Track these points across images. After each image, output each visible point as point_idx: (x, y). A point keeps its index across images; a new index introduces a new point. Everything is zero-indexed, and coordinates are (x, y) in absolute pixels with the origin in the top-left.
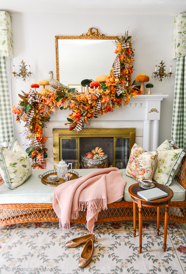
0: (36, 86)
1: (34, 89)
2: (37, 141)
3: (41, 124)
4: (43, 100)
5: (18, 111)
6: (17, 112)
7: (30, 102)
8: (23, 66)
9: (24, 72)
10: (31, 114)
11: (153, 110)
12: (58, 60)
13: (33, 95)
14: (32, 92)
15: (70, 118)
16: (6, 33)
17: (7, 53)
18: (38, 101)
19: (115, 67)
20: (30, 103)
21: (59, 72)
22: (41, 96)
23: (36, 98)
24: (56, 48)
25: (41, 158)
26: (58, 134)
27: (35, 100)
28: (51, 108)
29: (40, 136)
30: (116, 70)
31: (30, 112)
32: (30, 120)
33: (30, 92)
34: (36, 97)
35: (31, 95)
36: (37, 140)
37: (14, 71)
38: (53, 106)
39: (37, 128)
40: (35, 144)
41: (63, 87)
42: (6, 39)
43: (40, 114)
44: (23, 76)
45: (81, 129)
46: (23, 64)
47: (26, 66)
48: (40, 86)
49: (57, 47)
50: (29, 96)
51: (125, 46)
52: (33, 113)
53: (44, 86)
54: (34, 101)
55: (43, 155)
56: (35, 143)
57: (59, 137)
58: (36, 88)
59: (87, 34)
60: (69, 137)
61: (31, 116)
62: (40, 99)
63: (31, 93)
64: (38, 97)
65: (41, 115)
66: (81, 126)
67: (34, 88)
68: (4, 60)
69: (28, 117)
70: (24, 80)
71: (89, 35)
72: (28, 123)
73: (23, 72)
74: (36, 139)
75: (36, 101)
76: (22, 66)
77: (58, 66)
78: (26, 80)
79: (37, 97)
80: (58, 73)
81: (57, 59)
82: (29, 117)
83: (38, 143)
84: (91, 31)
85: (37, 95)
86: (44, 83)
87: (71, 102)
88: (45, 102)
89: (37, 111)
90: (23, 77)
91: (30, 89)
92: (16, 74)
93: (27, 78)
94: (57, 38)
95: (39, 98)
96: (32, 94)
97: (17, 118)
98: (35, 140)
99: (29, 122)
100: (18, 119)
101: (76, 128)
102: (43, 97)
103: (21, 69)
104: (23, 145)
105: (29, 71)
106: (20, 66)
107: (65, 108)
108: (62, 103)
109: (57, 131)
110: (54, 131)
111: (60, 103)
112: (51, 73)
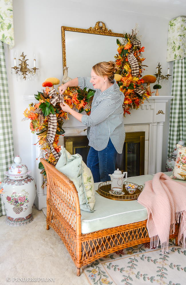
0: (49, 85)
3: (59, 130)
4: (66, 101)
5: (35, 115)
8: (23, 59)
9: (25, 68)
11: (160, 111)
12: (65, 55)
16: (12, 14)
17: (13, 41)
19: (132, 65)
24: (63, 40)
26: (72, 143)
29: (56, 146)
30: (135, 69)
37: (15, 66)
38: (73, 108)
40: (55, 156)
42: (12, 23)
44: (22, 73)
46: (23, 57)
47: (27, 60)
50: (50, 96)
51: (137, 44)
52: (54, 117)
56: (55, 154)
57: (73, 146)
59: (95, 28)
60: (82, 145)
67: (47, 87)
70: (25, 77)
71: (97, 30)
76: (22, 60)
78: (27, 79)
81: (64, 53)
83: (57, 155)
84: (99, 25)
94: (65, 29)
98: (53, 152)
102: (67, 97)
103: (21, 64)
104: (37, 159)
105: (35, 67)
106: (20, 60)
107: (87, 110)
108: (84, 105)
109: (70, 139)
110: (67, 140)
111: (82, 105)
112: (66, 69)
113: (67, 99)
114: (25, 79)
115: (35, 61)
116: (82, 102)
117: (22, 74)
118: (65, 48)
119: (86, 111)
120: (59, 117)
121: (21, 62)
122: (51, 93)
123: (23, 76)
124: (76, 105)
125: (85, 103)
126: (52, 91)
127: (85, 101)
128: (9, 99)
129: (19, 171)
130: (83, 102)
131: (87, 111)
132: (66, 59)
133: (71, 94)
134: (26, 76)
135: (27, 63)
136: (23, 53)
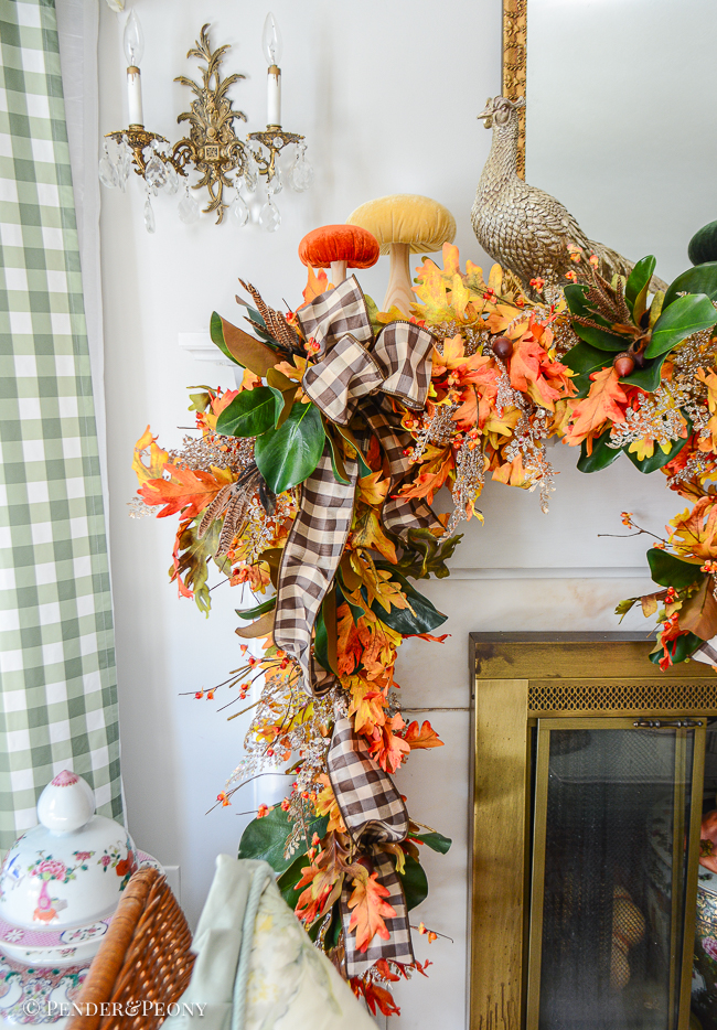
2: (356, 770)
3: (401, 601)
4: (451, 380)
5: (197, 485)
6: (187, 492)
7: (330, 395)
8: (207, 78)
9: (218, 136)
10: (322, 513)
12: (521, 21)
14: (350, 299)
15: (671, 545)
18: (412, 391)
20: (335, 411)
22: (437, 340)
23: (393, 355)
25: (390, 924)
26: (520, 688)
27: (385, 370)
29: (381, 717)
31: (313, 498)
32: (308, 574)
34: (390, 342)
35: (333, 329)
36: (361, 757)
37: (134, 120)
38: (527, 434)
39: (356, 638)
40: (344, 798)
43: (396, 513)
44: (202, 175)
46: (206, 63)
47: (235, 78)
50: (317, 334)
52: (337, 503)
53: (403, 252)
54: (369, 387)
55: (395, 889)
57: (533, 713)
60: (613, 712)
61: (320, 536)
62: (423, 364)
64: (413, 341)
65: (407, 519)
68: (44, 18)
69: (292, 549)
70: (216, 205)
72: (291, 603)
73: (210, 131)
74: (345, 748)
75: (392, 384)
76: (201, 84)
77: (520, 74)
79: (402, 347)
80: (522, 141)
81: (517, 8)
82: (302, 541)
83: (366, 791)
85: (402, 330)
87: (702, 401)
88: (462, 400)
89: (378, 490)
90: (208, 181)
91: (306, 279)
92: (147, 152)
95: (417, 357)
96: (344, 314)
97: (181, 553)
98: (340, 763)
99: (297, 591)
100: (189, 563)
102: (452, 353)
103: (189, 110)
104: (221, 798)
105: (272, 121)
106: (184, 81)
107: (645, 451)
108: (622, 407)
109: (510, 661)
110: (484, 665)
111: (601, 407)
112: (502, 118)
113: (458, 364)
114: (222, 214)
115: (272, 76)
116: (606, 384)
117: (201, 183)
119: (633, 457)
121: (196, 97)
122: (326, 315)
123: (201, 198)
124: (550, 407)
125: (632, 393)
126: (332, 301)
127: (628, 375)
128: (83, 358)
129: (44, 903)
130: (612, 385)
131: (640, 457)
132: (523, 55)
133: (513, 323)
134: (229, 194)
135: (231, 103)
136: (206, 26)
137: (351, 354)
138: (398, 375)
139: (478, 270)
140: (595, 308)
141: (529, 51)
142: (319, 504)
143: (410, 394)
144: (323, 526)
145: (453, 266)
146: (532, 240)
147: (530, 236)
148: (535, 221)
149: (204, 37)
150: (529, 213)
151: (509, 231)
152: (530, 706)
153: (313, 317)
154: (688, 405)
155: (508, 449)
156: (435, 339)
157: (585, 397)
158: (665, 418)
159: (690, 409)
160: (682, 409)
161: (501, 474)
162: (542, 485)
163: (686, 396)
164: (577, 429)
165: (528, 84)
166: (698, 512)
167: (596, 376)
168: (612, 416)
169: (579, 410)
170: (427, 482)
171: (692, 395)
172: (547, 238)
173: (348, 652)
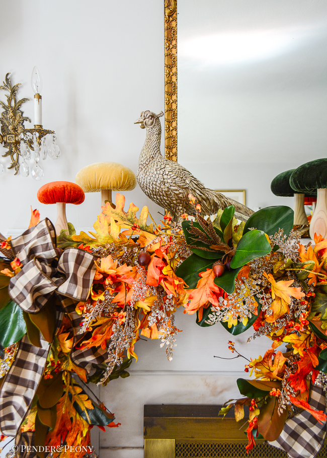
1: (52, 211)
4: (108, 281)
7: (22, 297)
8: (9, 101)
9: (15, 129)
10: (32, 360)
12: (174, 70)
13: (46, 247)
14: (42, 234)
15: (251, 376)
18: (77, 293)
20: (26, 305)
21: (176, 129)
22: (97, 256)
23: (67, 268)
24: (167, 11)
26: (170, 444)
27: (59, 280)
28: (152, 321)
32: (19, 401)
33: (27, 233)
34: (66, 261)
35: (32, 252)
38: (161, 308)
39: (63, 425)
41: (207, 199)
43: (82, 355)
44: (7, 150)
45: (317, 448)
46: (8, 93)
47: (24, 100)
48: (87, 195)
49: (172, 7)
50: (23, 255)
52: (41, 354)
53: (107, 192)
54: (49, 290)
58: (68, 205)
61: (29, 375)
62: (87, 273)
63: (33, 240)
64: (79, 261)
65: (89, 359)
66: (316, 430)
67: (56, 207)
69: (7, 387)
70: (15, 165)
72: (11, 417)
73: (10, 127)
75: (63, 289)
76: (7, 104)
77: (174, 97)
78: (23, 168)
79: (72, 264)
80: (174, 133)
81: (171, 63)
82: (16, 381)
85: (72, 253)
86: (110, 178)
87: (267, 291)
88: (117, 291)
89: (68, 345)
90: (10, 153)
91: (30, 214)
93: (27, 159)
95: (82, 269)
96: (39, 242)
99: (13, 410)
101: (284, 435)
102: (107, 264)
105: (37, 123)
107: (232, 322)
108: (216, 295)
109: (164, 428)
110: (149, 430)
111: (205, 294)
112: (149, 123)
113: (112, 272)
114: (17, 170)
115: (36, 100)
116: (207, 279)
117: (7, 154)
118: (174, 43)
119: (225, 325)
120: (84, 350)
121: (3, 110)
122: (29, 243)
123: (8, 161)
126: (33, 234)
127: (220, 276)
130: (211, 281)
131: (230, 326)
132: (175, 87)
133: (152, 243)
135: (22, 113)
136: (8, 74)
137: (32, 272)
138: (67, 283)
139: (135, 209)
140: (197, 237)
141: (179, 85)
142: (32, 352)
143: (75, 295)
144: (32, 367)
145: (121, 207)
146: (168, 191)
147: (166, 189)
148: (169, 181)
149: (7, 80)
150: (165, 177)
151: (154, 186)
152: (176, 455)
153: (23, 243)
154: (258, 293)
155: (149, 318)
156: (96, 257)
157: (195, 288)
158: (244, 303)
159: (260, 296)
160: (255, 296)
161: (145, 333)
162: (168, 343)
163: (257, 288)
164: (191, 306)
165: (178, 103)
166: (268, 356)
167: (202, 275)
168: (212, 301)
169: (193, 295)
170: (98, 340)
171: (261, 286)
172: (176, 190)
173: (57, 435)
